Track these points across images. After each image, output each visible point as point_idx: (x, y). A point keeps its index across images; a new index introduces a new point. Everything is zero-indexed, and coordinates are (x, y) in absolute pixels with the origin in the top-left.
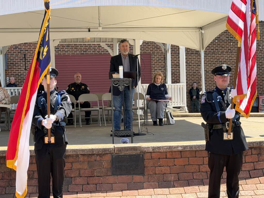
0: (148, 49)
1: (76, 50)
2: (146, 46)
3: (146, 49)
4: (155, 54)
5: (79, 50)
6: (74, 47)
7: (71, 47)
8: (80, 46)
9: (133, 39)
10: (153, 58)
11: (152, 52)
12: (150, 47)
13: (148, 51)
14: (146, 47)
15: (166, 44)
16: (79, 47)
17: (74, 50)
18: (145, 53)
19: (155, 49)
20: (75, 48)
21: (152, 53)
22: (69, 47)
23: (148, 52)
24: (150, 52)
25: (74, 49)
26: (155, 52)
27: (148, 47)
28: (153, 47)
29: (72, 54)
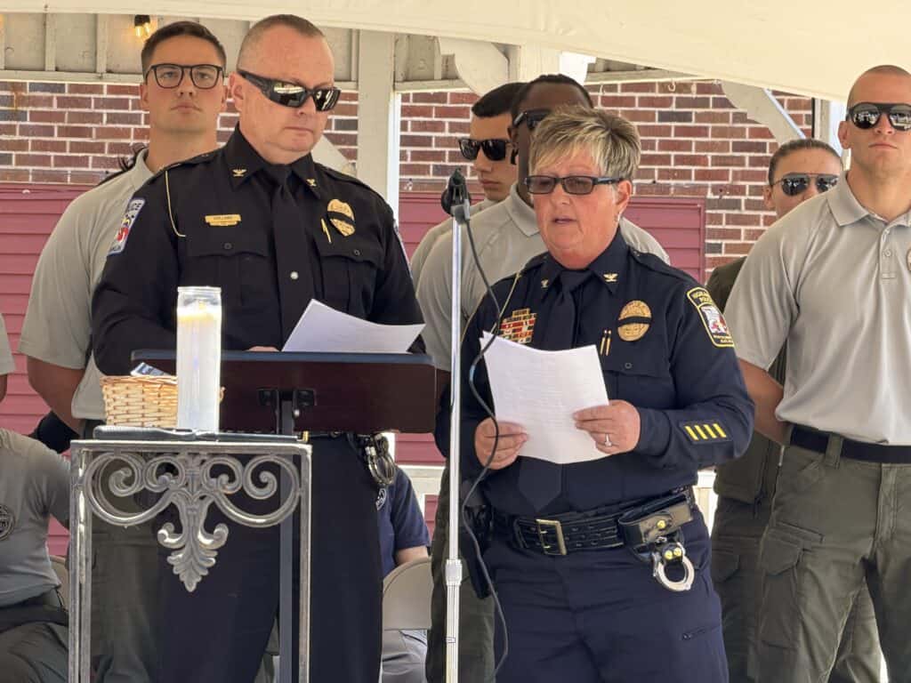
0: (680, 160)
1: (75, 147)
2: (667, 131)
3: (666, 160)
4: (736, 205)
5: (102, 151)
6: (59, 117)
7: (35, 116)
8: (112, 118)
9: (498, 46)
10: (724, 234)
11: (717, 190)
12: (701, 146)
13: (685, 175)
14: (664, 146)
15: (825, 104)
16: (105, 124)
17: (59, 147)
18: (653, 197)
19: (740, 162)
20: (65, 132)
21: (710, 195)
22: (20, 116)
23: (680, 189)
24: (694, 189)
25: (56, 138)
26: (741, 190)
27: (687, 146)
28: (724, 147)
29: (37, 175)
